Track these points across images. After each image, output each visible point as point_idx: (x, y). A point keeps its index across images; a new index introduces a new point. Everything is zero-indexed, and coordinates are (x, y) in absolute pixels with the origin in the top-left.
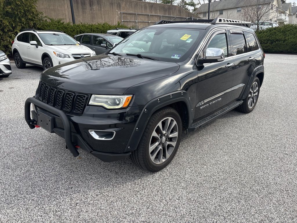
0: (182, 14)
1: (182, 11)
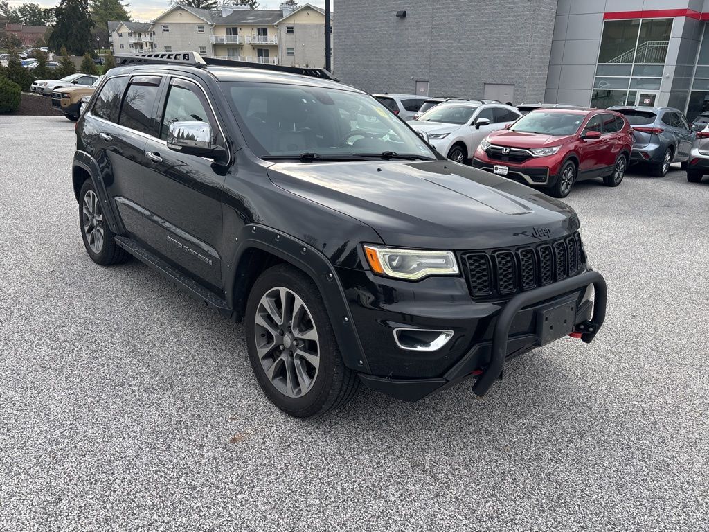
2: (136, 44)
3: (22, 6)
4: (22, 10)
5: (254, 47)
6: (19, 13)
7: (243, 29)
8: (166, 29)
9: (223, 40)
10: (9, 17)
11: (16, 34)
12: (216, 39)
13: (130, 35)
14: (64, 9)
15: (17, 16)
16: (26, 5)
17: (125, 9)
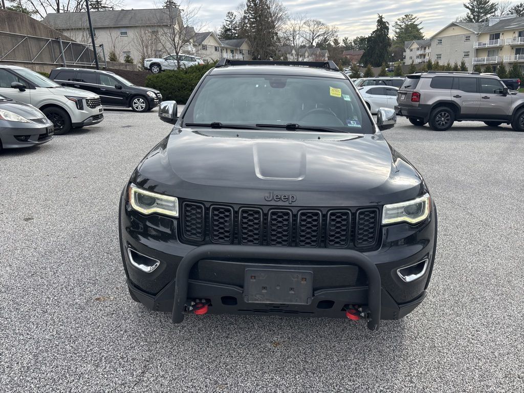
0: (38, 30)
1: (37, 25)
2: (421, 55)
3: (355, 38)
4: (355, 41)
5: (512, 47)
6: (353, 43)
7: (505, 34)
8: (440, 41)
9: (485, 44)
10: (347, 46)
11: (348, 57)
12: (479, 44)
13: (418, 49)
14: (373, 37)
15: (351, 45)
16: (358, 38)
17: (421, 31)
